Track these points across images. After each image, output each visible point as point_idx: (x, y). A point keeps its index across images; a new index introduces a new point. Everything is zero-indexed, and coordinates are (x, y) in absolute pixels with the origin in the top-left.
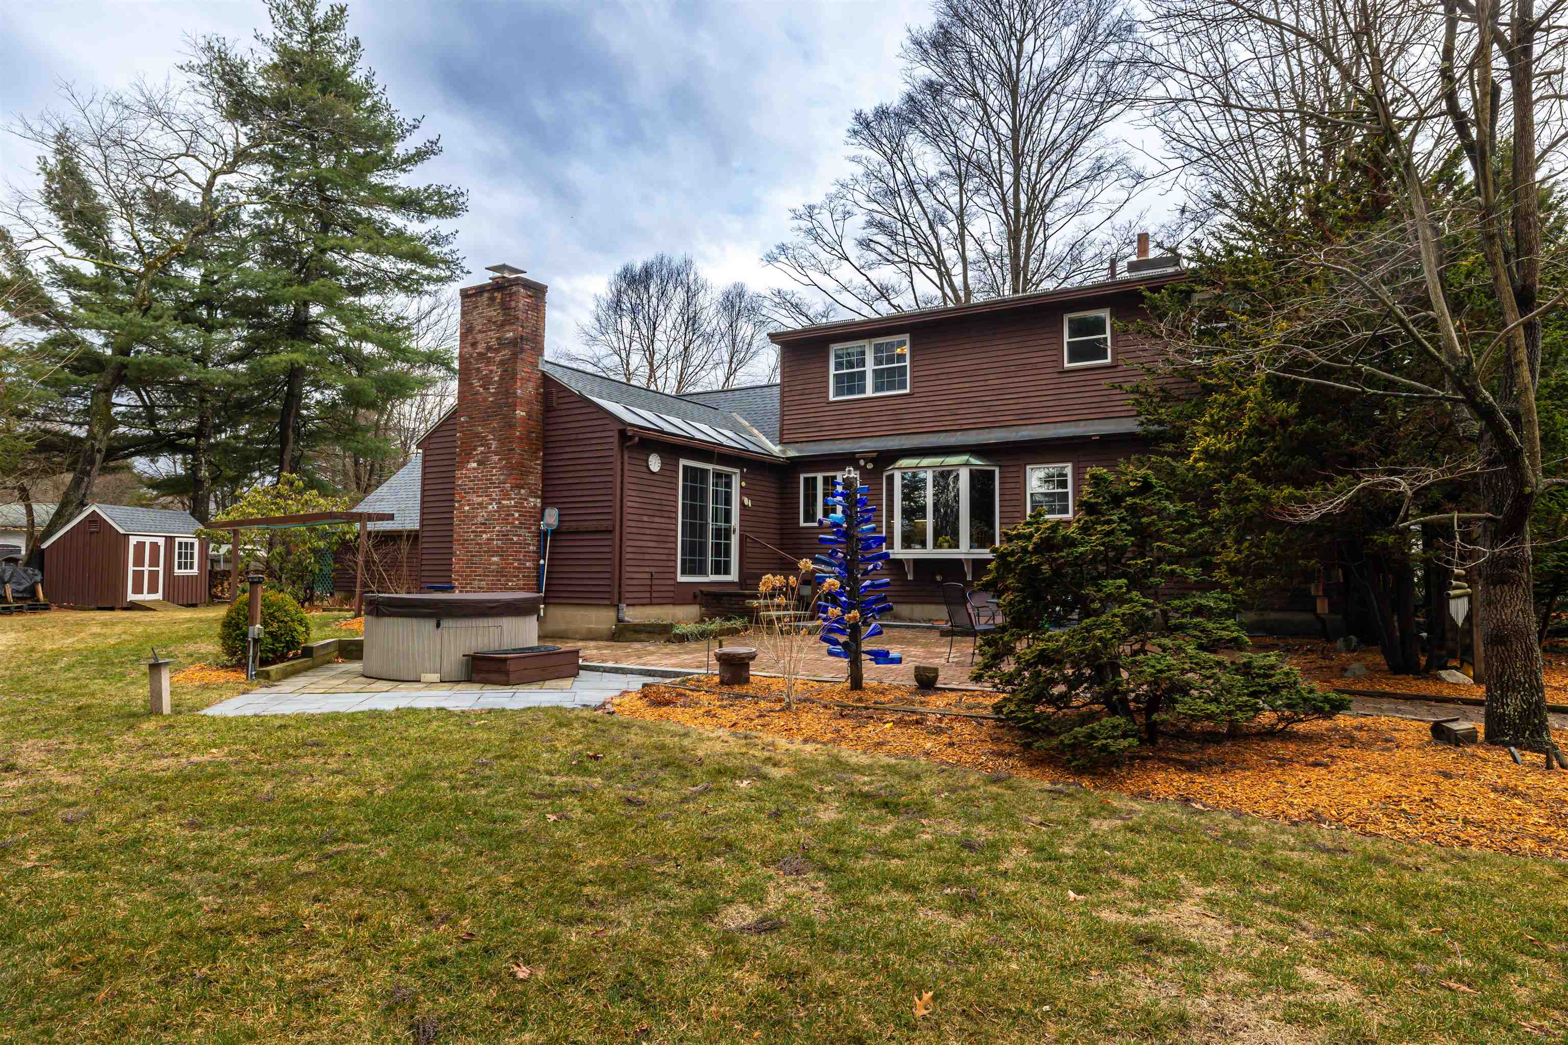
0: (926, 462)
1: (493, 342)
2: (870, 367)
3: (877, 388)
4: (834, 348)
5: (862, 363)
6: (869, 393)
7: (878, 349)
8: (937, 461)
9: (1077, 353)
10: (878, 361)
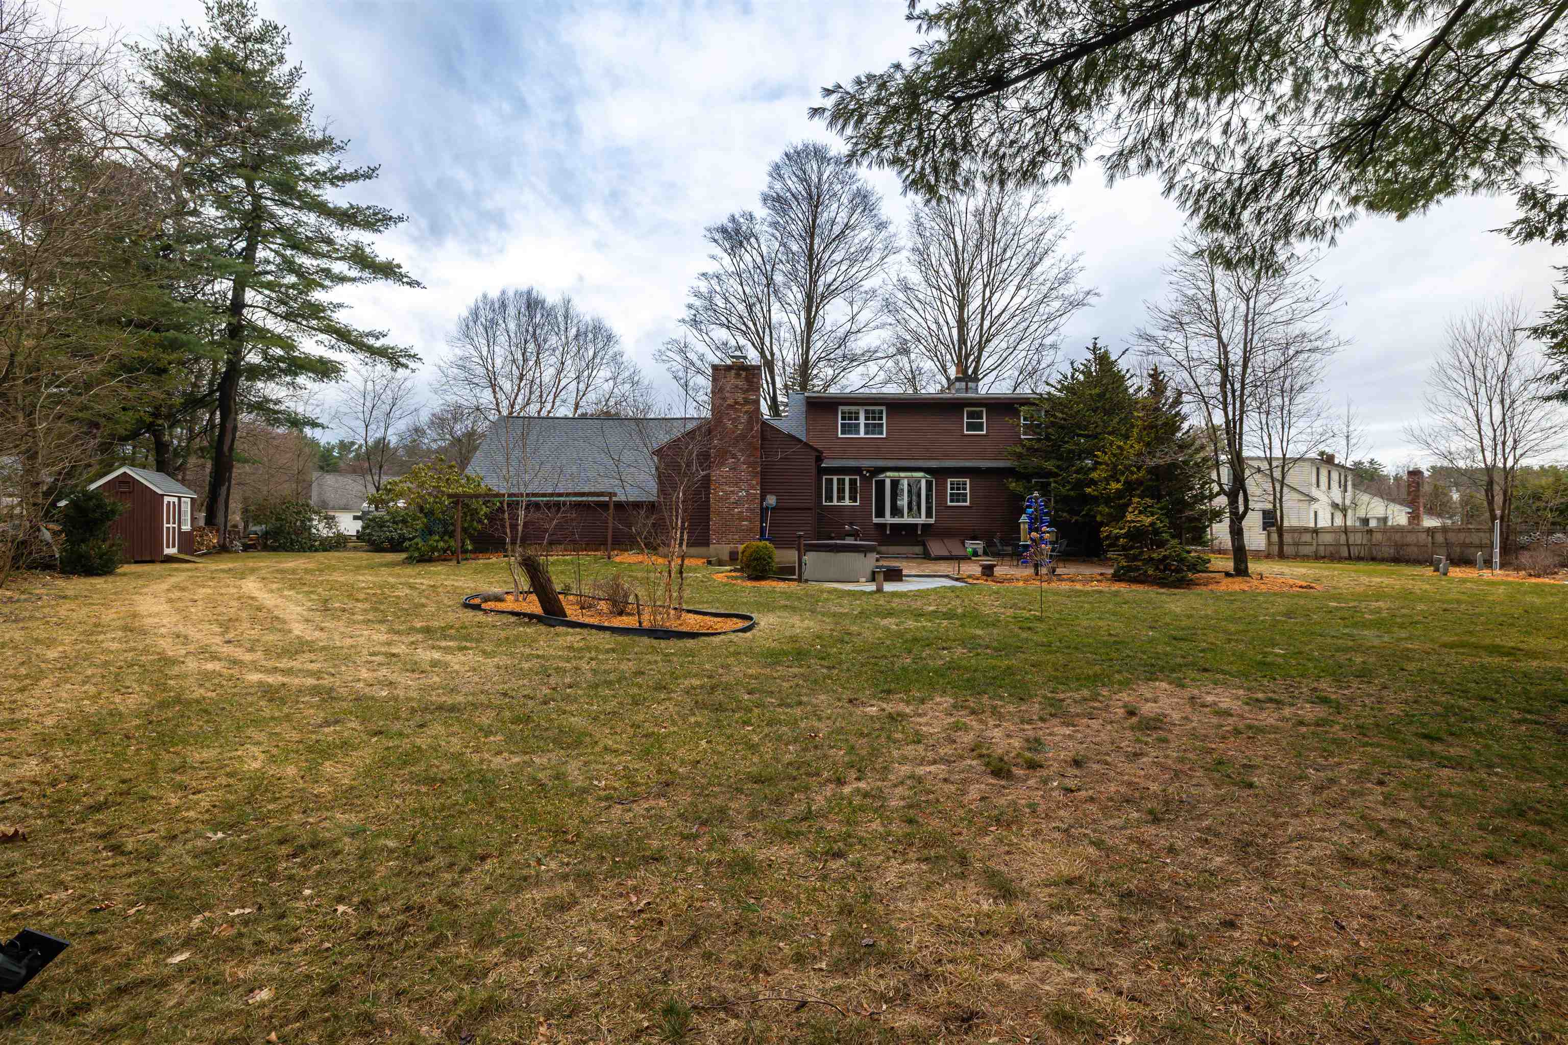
0: (902, 474)
1: (740, 400)
2: (862, 421)
3: (866, 433)
4: (841, 408)
5: (857, 418)
6: (862, 434)
7: (867, 412)
8: (909, 474)
9: (971, 426)
10: (867, 418)
